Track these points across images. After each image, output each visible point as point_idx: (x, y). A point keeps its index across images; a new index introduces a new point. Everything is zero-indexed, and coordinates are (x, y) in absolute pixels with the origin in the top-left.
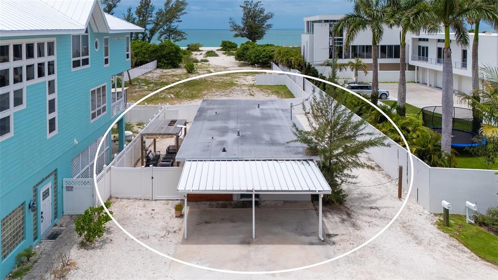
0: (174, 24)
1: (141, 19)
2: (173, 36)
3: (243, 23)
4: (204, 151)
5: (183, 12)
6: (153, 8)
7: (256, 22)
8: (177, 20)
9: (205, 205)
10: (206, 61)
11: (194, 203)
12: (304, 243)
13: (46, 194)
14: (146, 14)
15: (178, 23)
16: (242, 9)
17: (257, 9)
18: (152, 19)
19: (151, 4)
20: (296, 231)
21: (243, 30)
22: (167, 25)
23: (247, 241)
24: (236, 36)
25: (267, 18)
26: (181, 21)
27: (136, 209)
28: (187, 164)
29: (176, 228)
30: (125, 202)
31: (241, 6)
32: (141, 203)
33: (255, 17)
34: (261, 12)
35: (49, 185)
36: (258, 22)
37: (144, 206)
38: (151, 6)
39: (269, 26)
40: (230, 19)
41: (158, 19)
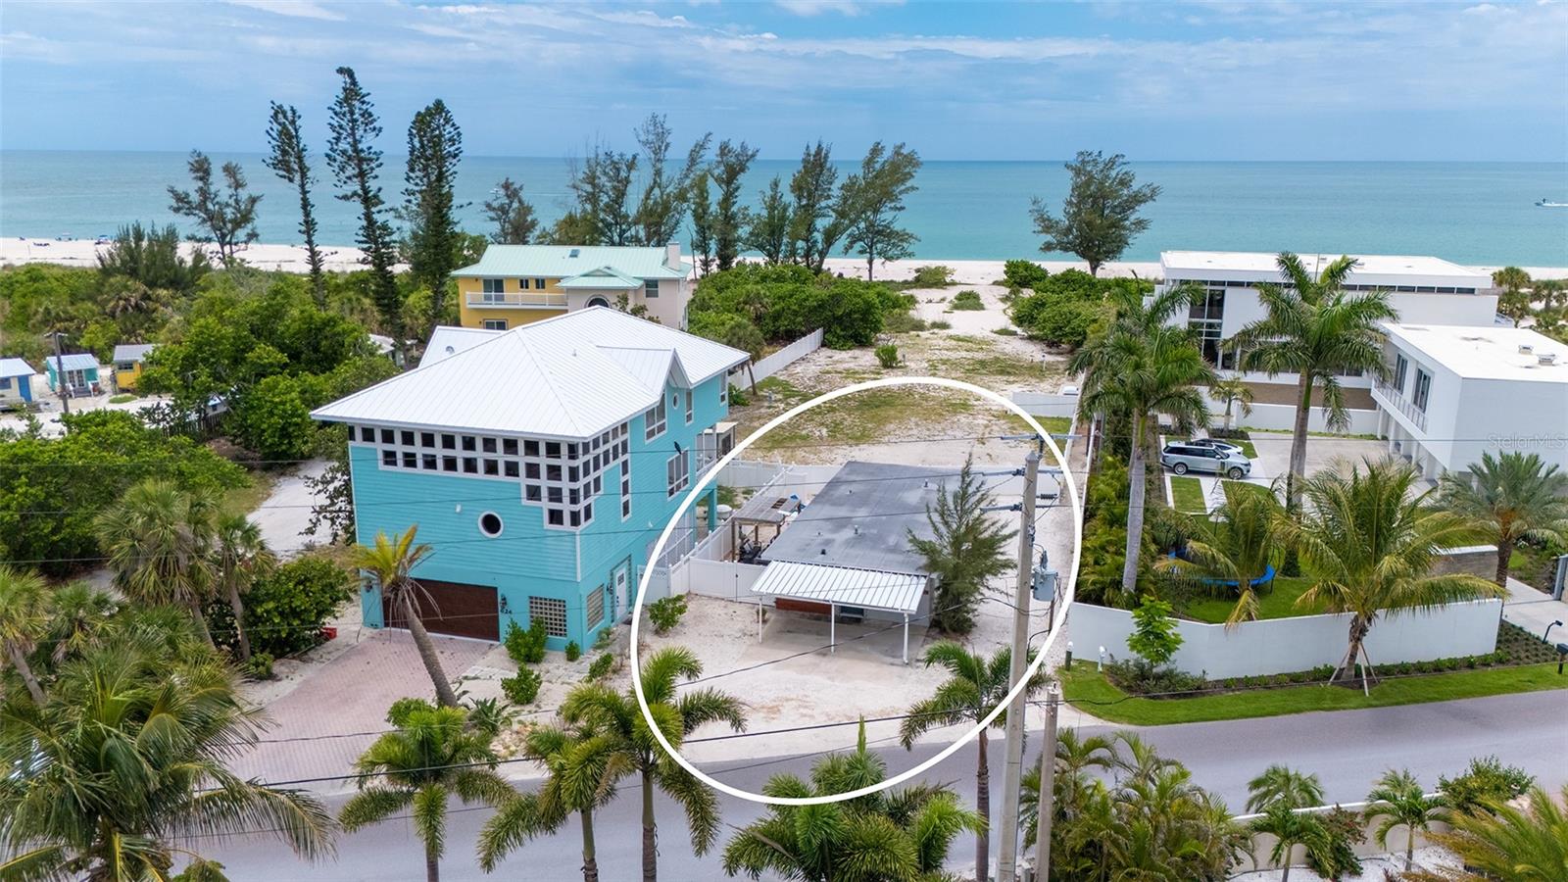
0: (886, 216)
1: (804, 202)
2: (879, 246)
3: (1068, 213)
4: (799, 550)
5: (909, 184)
6: (833, 176)
7: (1106, 212)
8: (892, 205)
9: (794, 615)
10: (944, 326)
11: (784, 611)
12: (884, 663)
13: (621, 579)
14: (816, 189)
15: (893, 213)
16: (1071, 174)
17: (1113, 174)
18: (830, 202)
19: (828, 165)
20: (886, 653)
21: (1069, 230)
22: (867, 219)
23: (824, 652)
24: (1048, 247)
25: (1137, 199)
26: (902, 208)
27: (716, 610)
28: (773, 564)
29: (754, 632)
30: (705, 601)
31: (1067, 166)
32: (723, 603)
33: (1105, 198)
34: (1124, 183)
35: (623, 571)
36: (1113, 211)
37: (725, 607)
38: (830, 169)
39: (1141, 224)
40: (1034, 203)
41: (845, 203)
